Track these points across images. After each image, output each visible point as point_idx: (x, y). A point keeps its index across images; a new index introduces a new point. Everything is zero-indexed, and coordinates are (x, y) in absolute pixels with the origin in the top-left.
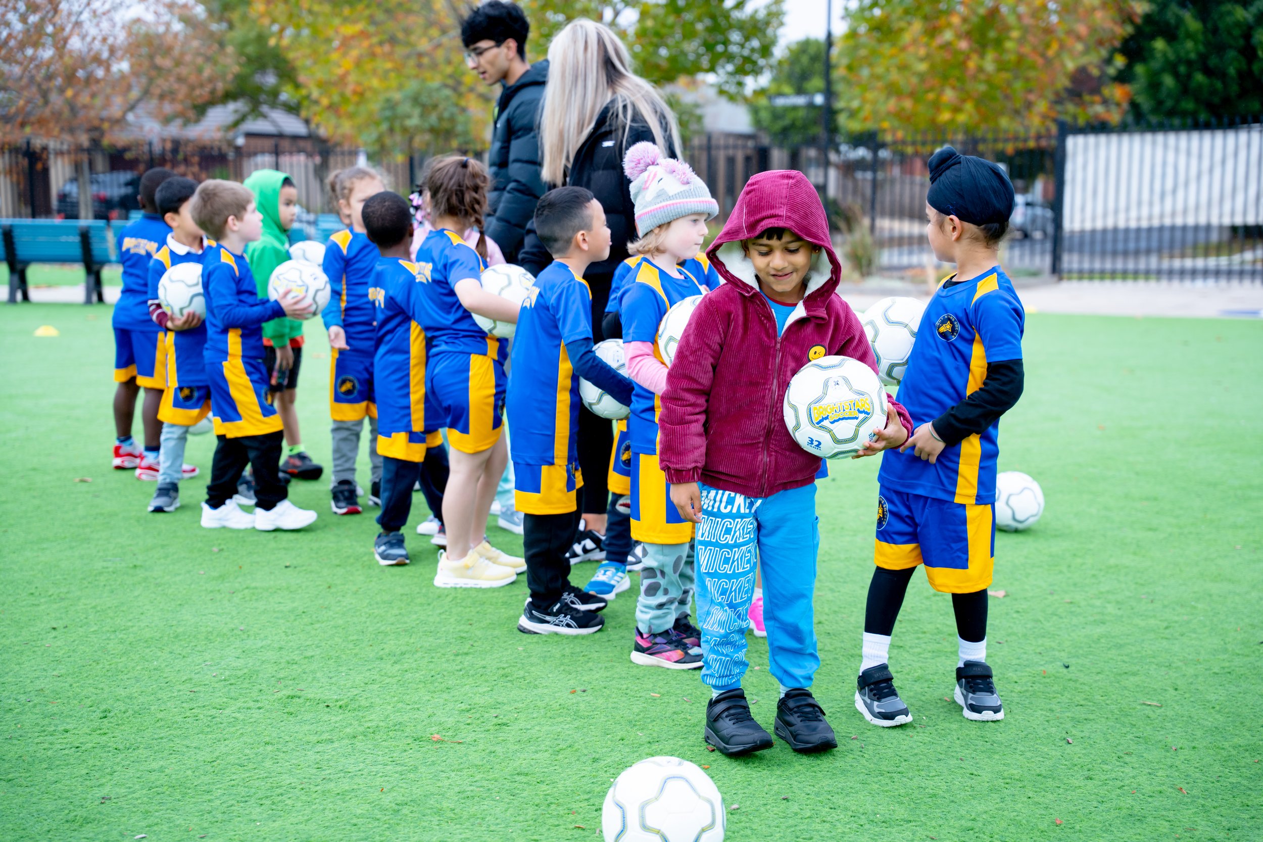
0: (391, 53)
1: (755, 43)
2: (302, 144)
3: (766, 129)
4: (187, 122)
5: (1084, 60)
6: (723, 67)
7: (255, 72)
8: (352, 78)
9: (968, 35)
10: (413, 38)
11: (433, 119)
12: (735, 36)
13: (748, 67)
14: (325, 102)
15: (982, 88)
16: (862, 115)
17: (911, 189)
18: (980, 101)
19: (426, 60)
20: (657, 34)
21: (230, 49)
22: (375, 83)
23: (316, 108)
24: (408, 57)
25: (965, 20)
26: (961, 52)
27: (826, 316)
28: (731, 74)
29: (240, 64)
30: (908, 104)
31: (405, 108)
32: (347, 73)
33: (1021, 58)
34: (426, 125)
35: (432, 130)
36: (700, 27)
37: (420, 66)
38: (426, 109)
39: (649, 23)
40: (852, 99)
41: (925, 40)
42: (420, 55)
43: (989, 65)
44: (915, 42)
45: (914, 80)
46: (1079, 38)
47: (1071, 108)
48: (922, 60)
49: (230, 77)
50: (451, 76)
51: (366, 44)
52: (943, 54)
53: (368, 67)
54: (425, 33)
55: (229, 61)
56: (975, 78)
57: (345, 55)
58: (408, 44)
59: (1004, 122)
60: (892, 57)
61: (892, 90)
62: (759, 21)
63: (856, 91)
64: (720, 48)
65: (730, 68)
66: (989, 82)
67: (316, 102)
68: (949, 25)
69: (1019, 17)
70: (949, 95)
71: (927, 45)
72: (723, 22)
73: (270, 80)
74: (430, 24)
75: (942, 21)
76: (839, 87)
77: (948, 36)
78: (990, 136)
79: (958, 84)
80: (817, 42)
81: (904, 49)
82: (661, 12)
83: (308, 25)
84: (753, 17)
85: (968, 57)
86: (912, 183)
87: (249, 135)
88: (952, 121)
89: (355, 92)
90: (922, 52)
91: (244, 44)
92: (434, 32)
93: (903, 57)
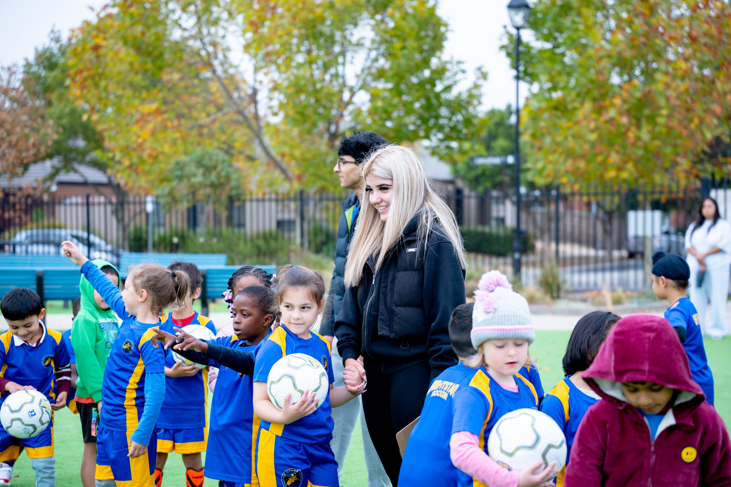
0: (179, 126)
1: (460, 117)
2: (103, 190)
3: (463, 178)
4: (14, 175)
5: (718, 132)
6: (435, 135)
7: (69, 137)
8: (148, 145)
9: (628, 112)
10: (195, 114)
11: (213, 177)
12: (444, 111)
13: (454, 135)
14: (127, 163)
15: (640, 152)
16: (546, 173)
17: (572, 220)
18: (637, 162)
19: (205, 131)
20: (385, 111)
21: (51, 122)
22: (167, 149)
23: (118, 167)
24: (192, 128)
25: (625, 101)
26: (623, 125)
27: (692, 424)
28: (441, 141)
29: (58, 133)
30: (581, 164)
31: (191, 168)
32: (145, 141)
33: (670, 129)
34: (208, 182)
35: (212, 185)
36: (417, 105)
37: (201, 135)
38: (208, 170)
39: (379, 103)
40: (537, 161)
41: (594, 116)
42: (201, 127)
43: (645, 134)
44: (586, 118)
45: (587, 147)
46: (714, 114)
47: (709, 167)
48: (592, 131)
49: (50, 143)
50: (224, 142)
51: (159, 119)
52: (609, 127)
53: (160, 136)
54: (204, 109)
55: (49, 131)
56: (634, 145)
57: (142, 128)
58: (190, 118)
59: (658, 178)
60: (569, 128)
61: (569, 154)
62: (462, 101)
63: (540, 155)
64: (432, 122)
65: (440, 136)
66: (645, 148)
67: (119, 162)
68: (613, 105)
69: (668, 99)
70: (614, 158)
71: (596, 120)
72: (434, 101)
73: (81, 143)
74: (208, 102)
75: (607, 102)
76: (525, 149)
77: (612, 113)
78: (649, 189)
79: (621, 150)
80: (500, 112)
81: (577, 123)
82: (386, 94)
83: (114, 105)
84: (458, 97)
85: (628, 130)
86: (573, 216)
87: (61, 184)
88: (617, 177)
89: (150, 156)
90: (592, 125)
91: (60, 118)
92: (211, 109)
93: (576, 129)
